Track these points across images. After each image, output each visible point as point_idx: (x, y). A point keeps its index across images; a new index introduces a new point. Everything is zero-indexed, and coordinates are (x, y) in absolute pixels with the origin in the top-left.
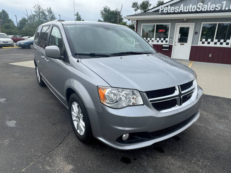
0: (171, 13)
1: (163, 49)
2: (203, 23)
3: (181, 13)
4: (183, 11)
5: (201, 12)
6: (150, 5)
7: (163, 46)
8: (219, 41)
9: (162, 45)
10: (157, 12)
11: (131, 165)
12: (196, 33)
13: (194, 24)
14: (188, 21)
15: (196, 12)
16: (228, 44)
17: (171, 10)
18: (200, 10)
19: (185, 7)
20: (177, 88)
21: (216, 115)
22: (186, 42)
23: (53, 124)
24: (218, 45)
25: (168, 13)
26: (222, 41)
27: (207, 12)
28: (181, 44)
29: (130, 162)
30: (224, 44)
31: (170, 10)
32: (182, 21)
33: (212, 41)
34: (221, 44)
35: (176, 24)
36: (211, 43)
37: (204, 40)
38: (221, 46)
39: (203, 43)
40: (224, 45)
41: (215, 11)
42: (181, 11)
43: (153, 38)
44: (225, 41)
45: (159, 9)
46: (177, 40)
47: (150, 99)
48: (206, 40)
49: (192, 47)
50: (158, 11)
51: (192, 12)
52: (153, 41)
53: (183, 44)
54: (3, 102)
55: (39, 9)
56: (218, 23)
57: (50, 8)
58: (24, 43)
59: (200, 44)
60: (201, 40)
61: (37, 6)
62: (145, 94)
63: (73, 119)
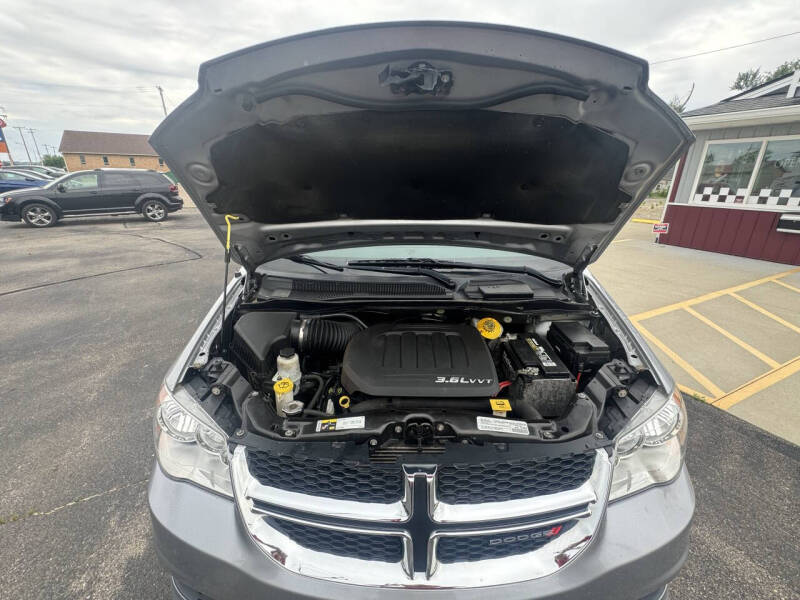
1: (779, 230)
7: (784, 217)
9: (781, 214)
10: (781, 98)
43: (746, 187)
45: (787, 84)
50: (784, 91)
52: (742, 198)
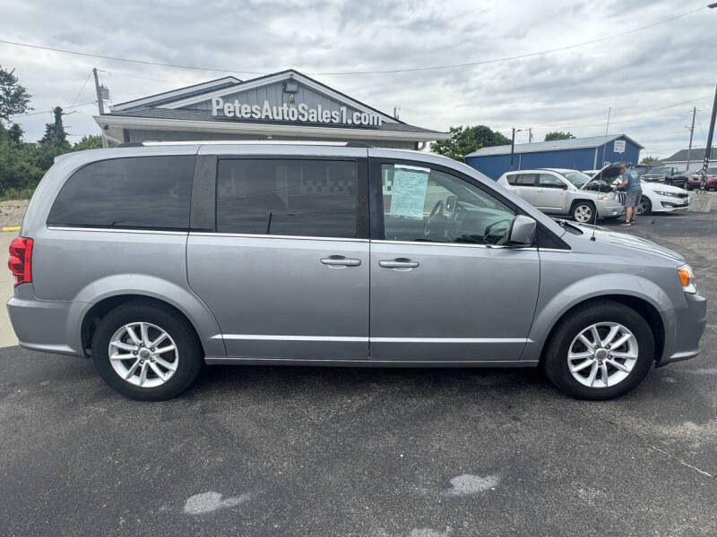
0: (243, 120)
3: (267, 121)
4: (271, 117)
5: (308, 124)
15: (298, 123)
17: (243, 111)
18: (305, 119)
19: (275, 109)
25: (235, 119)
31: (240, 112)
33: (325, 184)
36: (324, 188)
41: (331, 125)
42: (267, 116)
51: (290, 123)
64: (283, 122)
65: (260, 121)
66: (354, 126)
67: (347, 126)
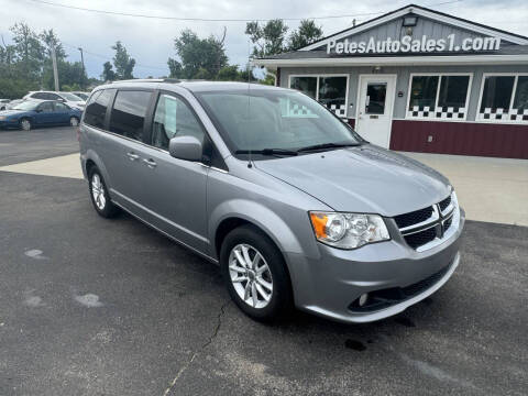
0: (350, 55)
2: (412, 75)
3: (371, 54)
5: (410, 54)
6: (285, 29)
8: (445, 110)
10: (323, 52)
11: (366, 352)
12: (400, 95)
13: (396, 76)
14: (384, 70)
15: (400, 54)
16: (461, 116)
20: (435, 207)
21: (478, 254)
22: (382, 112)
23: (181, 295)
24: (444, 118)
25: (344, 55)
26: (450, 110)
27: (421, 54)
28: (372, 117)
29: (365, 348)
30: (455, 115)
32: (372, 70)
33: (432, 109)
34: (450, 115)
35: (360, 76)
36: (430, 113)
37: (416, 108)
38: (449, 120)
39: (415, 114)
40: (455, 119)
41: (435, 53)
44: (456, 111)
46: (363, 109)
47: (401, 230)
48: (421, 109)
49: (394, 122)
50: (324, 48)
51: (392, 55)
53: (375, 117)
54: (39, 257)
55: (26, 34)
56: (440, 75)
57: (51, 32)
58: (8, 117)
59: (409, 116)
60: (411, 109)
61: (20, 27)
62: (393, 220)
63: (233, 279)
64: (386, 54)
65: (364, 55)
66: (461, 53)
67: (454, 53)
